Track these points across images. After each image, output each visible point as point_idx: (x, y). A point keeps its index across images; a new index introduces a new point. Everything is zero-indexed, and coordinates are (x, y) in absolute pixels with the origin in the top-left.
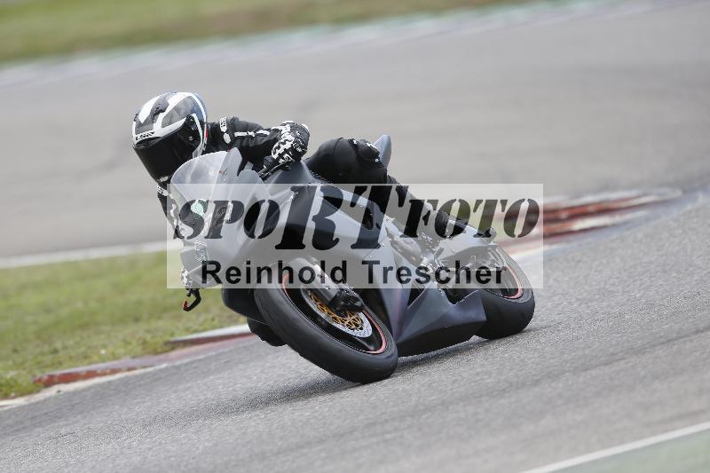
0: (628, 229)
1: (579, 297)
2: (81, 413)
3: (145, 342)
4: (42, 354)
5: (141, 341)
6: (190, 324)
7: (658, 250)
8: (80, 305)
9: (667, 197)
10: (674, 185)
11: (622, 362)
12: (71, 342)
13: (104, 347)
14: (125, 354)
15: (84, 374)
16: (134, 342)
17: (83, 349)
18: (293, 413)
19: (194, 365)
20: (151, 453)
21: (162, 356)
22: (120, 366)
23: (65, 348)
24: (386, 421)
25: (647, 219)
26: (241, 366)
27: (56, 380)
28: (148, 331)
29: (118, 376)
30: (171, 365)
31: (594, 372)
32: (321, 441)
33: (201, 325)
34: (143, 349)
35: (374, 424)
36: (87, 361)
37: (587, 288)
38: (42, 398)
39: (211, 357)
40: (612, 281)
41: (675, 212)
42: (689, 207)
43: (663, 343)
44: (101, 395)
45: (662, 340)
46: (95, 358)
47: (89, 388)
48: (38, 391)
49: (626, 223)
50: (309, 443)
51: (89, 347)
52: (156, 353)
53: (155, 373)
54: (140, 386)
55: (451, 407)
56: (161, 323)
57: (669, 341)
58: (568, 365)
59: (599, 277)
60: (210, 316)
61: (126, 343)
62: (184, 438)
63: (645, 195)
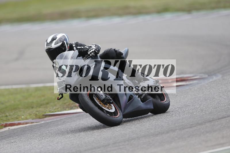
0: (192, 86)
1: (178, 107)
2: (17, 136)
3: (36, 115)
4: (2, 117)
5: (35, 114)
6: (50, 110)
7: (203, 93)
8: (13, 102)
9: (203, 77)
10: (205, 73)
11: (195, 127)
12: (12, 114)
13: (23, 115)
14: (30, 118)
15: (17, 124)
16: (32, 114)
17: (16, 116)
18: (88, 139)
19: (53, 123)
20: (42, 149)
21: (42, 119)
22: (29, 122)
23: (10, 115)
24: (120, 142)
25: (198, 83)
26: (69, 123)
27: (8, 125)
28: (37, 111)
29: (28, 125)
30: (45, 122)
31: (187, 130)
32: (99, 148)
33: (54, 110)
34: (36, 117)
35: (115, 143)
36: (17, 120)
37: (180, 104)
38: (4, 131)
39: (58, 120)
40: (188, 102)
41: (207, 81)
42: (211, 80)
43: (208, 122)
44: (23, 130)
45: (208, 121)
46: (20, 119)
47: (19, 128)
48: (2, 128)
49: (191, 84)
50: (95, 148)
51: (18, 115)
52: (40, 118)
53: (40, 124)
54: (36, 128)
55: (141, 139)
56: (40, 109)
57: (210, 121)
58: (177, 127)
59: (184, 101)
60: (57, 107)
61: (30, 115)
62: (53, 144)
63: (195, 76)
